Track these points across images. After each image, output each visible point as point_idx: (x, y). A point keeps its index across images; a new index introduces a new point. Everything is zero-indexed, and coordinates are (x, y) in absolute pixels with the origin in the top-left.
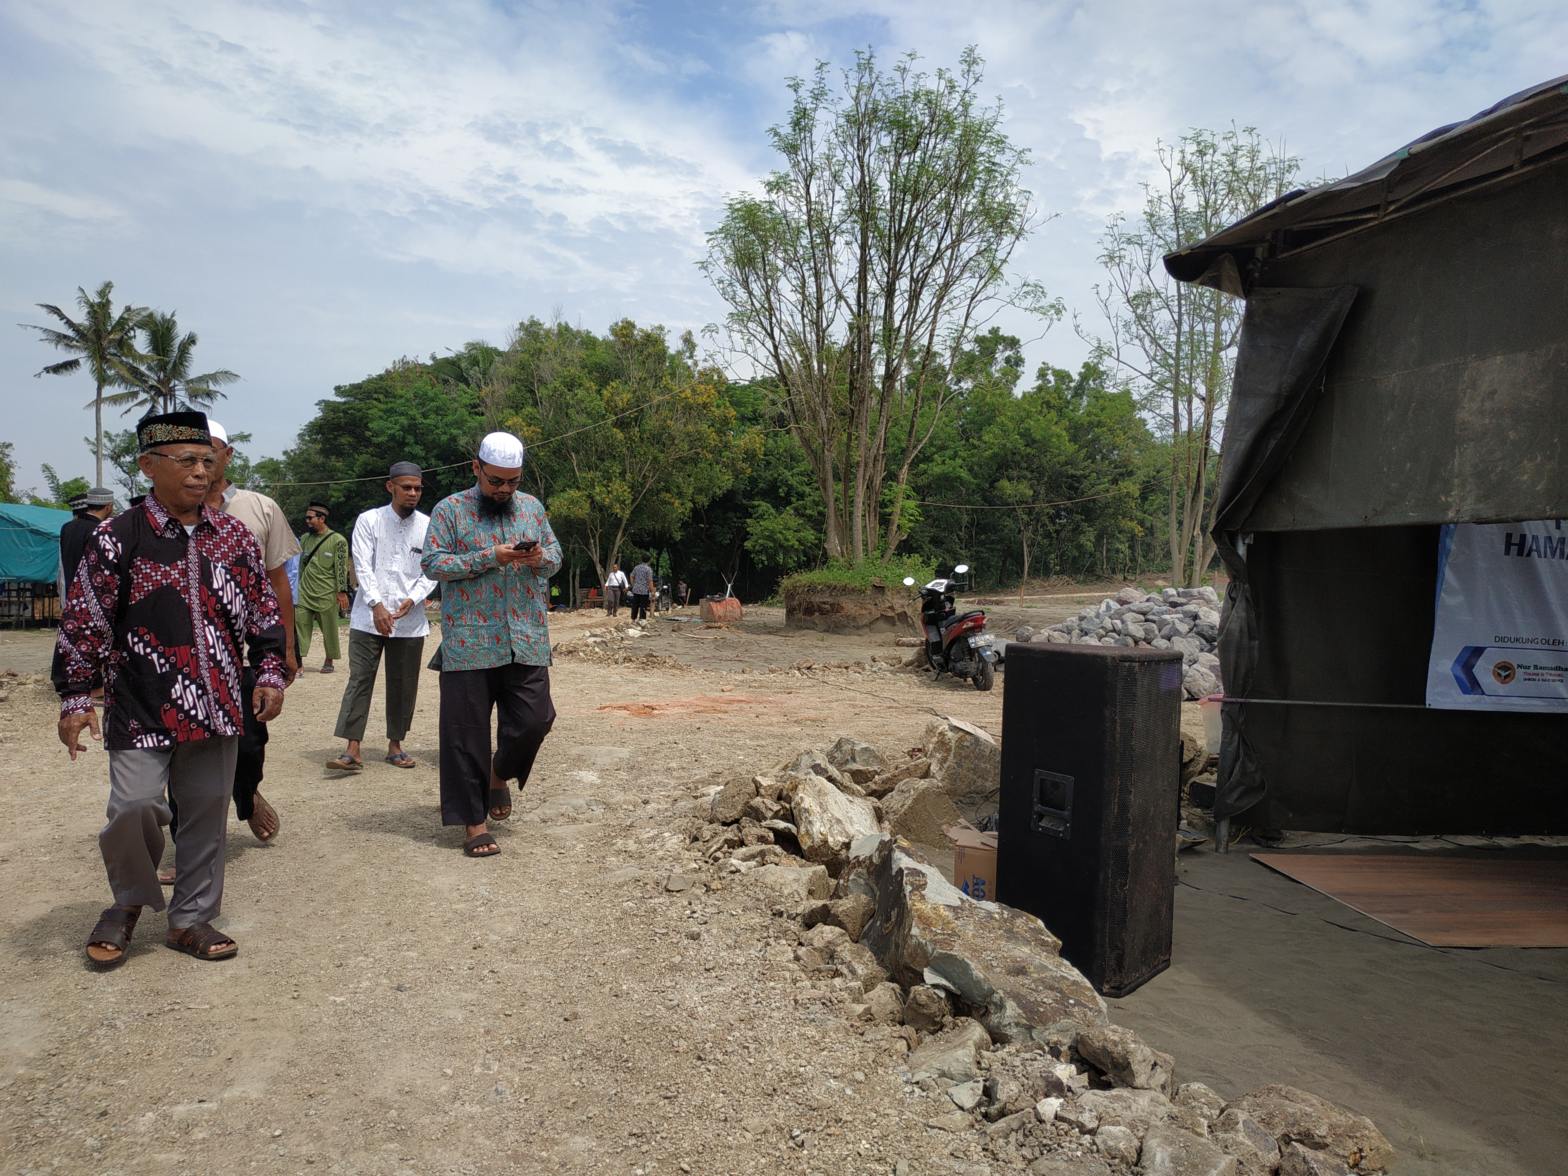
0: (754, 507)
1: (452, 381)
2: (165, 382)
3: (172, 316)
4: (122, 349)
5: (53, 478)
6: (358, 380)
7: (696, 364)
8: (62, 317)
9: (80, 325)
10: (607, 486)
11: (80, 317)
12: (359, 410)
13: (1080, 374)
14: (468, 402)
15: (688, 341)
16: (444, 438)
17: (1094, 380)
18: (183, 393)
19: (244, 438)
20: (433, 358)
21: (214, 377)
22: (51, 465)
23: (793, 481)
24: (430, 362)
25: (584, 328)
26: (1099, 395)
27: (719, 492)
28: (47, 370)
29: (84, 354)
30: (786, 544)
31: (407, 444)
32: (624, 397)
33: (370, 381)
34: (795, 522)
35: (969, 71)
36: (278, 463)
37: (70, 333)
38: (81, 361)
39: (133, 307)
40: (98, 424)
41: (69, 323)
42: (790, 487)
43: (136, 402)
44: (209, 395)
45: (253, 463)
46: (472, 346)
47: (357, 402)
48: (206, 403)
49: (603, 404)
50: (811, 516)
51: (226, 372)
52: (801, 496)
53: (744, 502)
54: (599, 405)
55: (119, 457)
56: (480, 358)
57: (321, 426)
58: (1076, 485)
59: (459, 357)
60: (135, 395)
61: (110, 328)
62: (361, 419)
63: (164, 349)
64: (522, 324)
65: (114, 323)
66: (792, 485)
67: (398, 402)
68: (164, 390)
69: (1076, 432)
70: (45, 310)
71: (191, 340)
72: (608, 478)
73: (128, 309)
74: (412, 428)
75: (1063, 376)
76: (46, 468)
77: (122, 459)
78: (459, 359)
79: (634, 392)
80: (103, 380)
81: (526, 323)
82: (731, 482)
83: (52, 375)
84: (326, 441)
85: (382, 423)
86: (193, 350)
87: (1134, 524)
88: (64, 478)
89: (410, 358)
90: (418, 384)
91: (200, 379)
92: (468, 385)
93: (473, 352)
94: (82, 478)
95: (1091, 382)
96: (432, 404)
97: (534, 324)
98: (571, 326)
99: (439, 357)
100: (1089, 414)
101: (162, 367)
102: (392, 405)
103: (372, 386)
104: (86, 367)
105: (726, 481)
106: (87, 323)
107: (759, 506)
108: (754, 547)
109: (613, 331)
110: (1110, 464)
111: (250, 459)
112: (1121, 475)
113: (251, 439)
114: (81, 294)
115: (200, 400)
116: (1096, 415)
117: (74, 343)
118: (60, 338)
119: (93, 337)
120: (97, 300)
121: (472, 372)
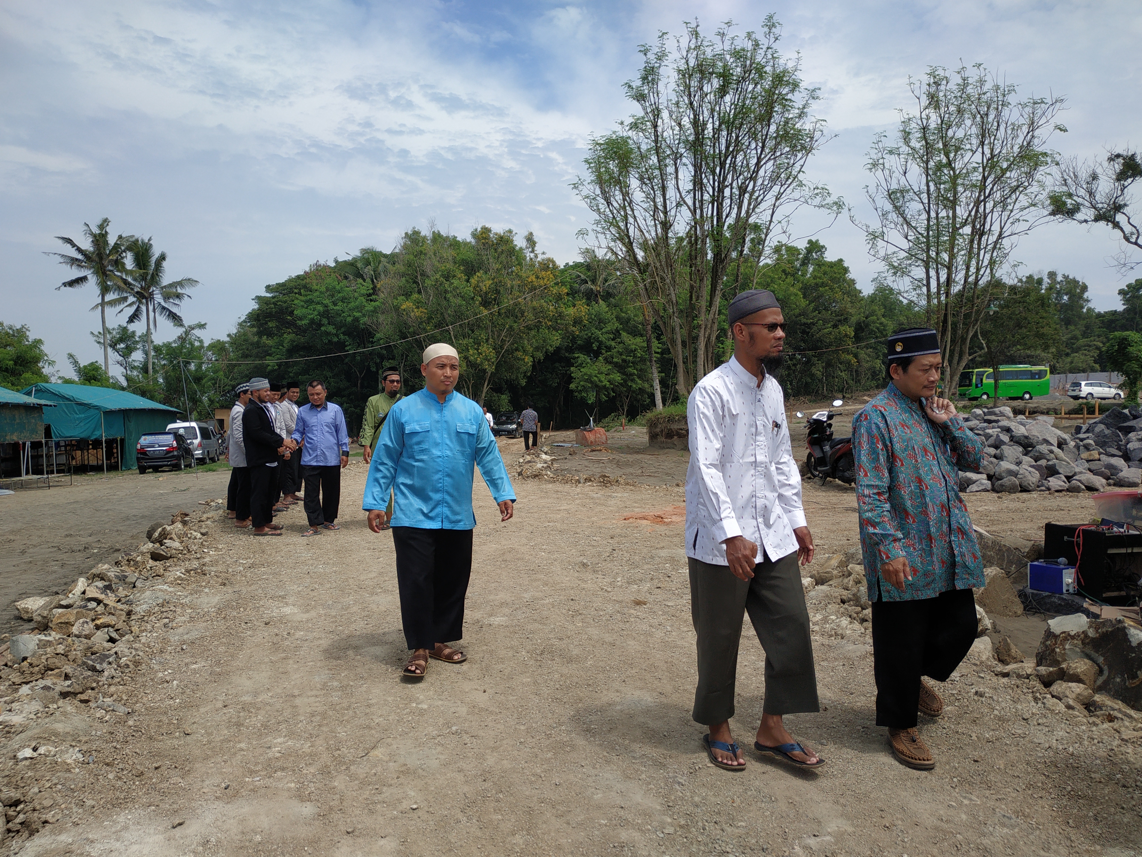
0: (575, 358)
1: (351, 277)
2: (146, 289)
3: (150, 240)
4: (117, 267)
5: (76, 363)
6: (282, 281)
7: (536, 256)
8: (73, 245)
9: (86, 251)
10: (477, 350)
11: (87, 245)
12: (285, 302)
13: (806, 248)
14: (365, 292)
15: (531, 240)
16: (349, 319)
17: (816, 253)
18: (159, 296)
19: (202, 326)
20: (336, 261)
21: (180, 284)
22: (74, 353)
23: (602, 338)
24: (333, 264)
25: (452, 234)
26: (820, 264)
27: (551, 349)
28: (65, 284)
29: (90, 272)
30: (600, 384)
31: (323, 325)
32: (487, 284)
33: (291, 280)
34: (606, 368)
35: (770, 32)
36: (224, 343)
37: (80, 257)
38: (89, 277)
39: (124, 235)
40: (104, 322)
41: (79, 250)
42: (601, 343)
43: (126, 304)
44: (179, 296)
45: (206, 344)
46: (365, 251)
47: (281, 296)
48: (176, 302)
49: (471, 289)
50: (617, 363)
51: (189, 279)
52: (609, 348)
53: (567, 354)
54: (469, 290)
55: (116, 345)
56: (371, 259)
57: (258, 315)
58: (808, 330)
59: (355, 260)
60: (125, 299)
61: (108, 252)
62: (287, 308)
63: (144, 265)
64: (406, 234)
65: (110, 248)
66: (601, 342)
67: (315, 294)
68: (146, 295)
69: (806, 290)
70: (60, 242)
71: (163, 257)
72: (478, 343)
73: (120, 237)
74: (326, 314)
75: (792, 251)
76: (71, 356)
77: (118, 346)
78: (356, 261)
79: (493, 279)
80: (105, 290)
81: (410, 232)
82: (559, 341)
83: (68, 289)
84: (261, 325)
85: (304, 310)
86: (165, 264)
87: (850, 357)
88: (83, 362)
89: (322, 262)
90: (328, 281)
91: (171, 285)
92: (364, 280)
93: (366, 256)
94: (97, 362)
95: (814, 254)
96: (339, 295)
97: (416, 233)
98: (442, 233)
99: (340, 260)
100: (815, 278)
101: (144, 278)
102: (311, 297)
103: (292, 284)
104: (93, 280)
105: (555, 340)
106: (92, 249)
107: (578, 357)
108: (577, 387)
109: (474, 235)
110: (832, 313)
111: (205, 341)
112: (840, 321)
113: (207, 326)
114: (86, 228)
115: (172, 300)
116: (820, 278)
117: (83, 264)
118: (73, 261)
119: (97, 259)
120: (98, 232)
121: (366, 270)
